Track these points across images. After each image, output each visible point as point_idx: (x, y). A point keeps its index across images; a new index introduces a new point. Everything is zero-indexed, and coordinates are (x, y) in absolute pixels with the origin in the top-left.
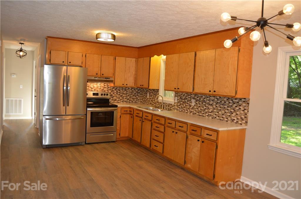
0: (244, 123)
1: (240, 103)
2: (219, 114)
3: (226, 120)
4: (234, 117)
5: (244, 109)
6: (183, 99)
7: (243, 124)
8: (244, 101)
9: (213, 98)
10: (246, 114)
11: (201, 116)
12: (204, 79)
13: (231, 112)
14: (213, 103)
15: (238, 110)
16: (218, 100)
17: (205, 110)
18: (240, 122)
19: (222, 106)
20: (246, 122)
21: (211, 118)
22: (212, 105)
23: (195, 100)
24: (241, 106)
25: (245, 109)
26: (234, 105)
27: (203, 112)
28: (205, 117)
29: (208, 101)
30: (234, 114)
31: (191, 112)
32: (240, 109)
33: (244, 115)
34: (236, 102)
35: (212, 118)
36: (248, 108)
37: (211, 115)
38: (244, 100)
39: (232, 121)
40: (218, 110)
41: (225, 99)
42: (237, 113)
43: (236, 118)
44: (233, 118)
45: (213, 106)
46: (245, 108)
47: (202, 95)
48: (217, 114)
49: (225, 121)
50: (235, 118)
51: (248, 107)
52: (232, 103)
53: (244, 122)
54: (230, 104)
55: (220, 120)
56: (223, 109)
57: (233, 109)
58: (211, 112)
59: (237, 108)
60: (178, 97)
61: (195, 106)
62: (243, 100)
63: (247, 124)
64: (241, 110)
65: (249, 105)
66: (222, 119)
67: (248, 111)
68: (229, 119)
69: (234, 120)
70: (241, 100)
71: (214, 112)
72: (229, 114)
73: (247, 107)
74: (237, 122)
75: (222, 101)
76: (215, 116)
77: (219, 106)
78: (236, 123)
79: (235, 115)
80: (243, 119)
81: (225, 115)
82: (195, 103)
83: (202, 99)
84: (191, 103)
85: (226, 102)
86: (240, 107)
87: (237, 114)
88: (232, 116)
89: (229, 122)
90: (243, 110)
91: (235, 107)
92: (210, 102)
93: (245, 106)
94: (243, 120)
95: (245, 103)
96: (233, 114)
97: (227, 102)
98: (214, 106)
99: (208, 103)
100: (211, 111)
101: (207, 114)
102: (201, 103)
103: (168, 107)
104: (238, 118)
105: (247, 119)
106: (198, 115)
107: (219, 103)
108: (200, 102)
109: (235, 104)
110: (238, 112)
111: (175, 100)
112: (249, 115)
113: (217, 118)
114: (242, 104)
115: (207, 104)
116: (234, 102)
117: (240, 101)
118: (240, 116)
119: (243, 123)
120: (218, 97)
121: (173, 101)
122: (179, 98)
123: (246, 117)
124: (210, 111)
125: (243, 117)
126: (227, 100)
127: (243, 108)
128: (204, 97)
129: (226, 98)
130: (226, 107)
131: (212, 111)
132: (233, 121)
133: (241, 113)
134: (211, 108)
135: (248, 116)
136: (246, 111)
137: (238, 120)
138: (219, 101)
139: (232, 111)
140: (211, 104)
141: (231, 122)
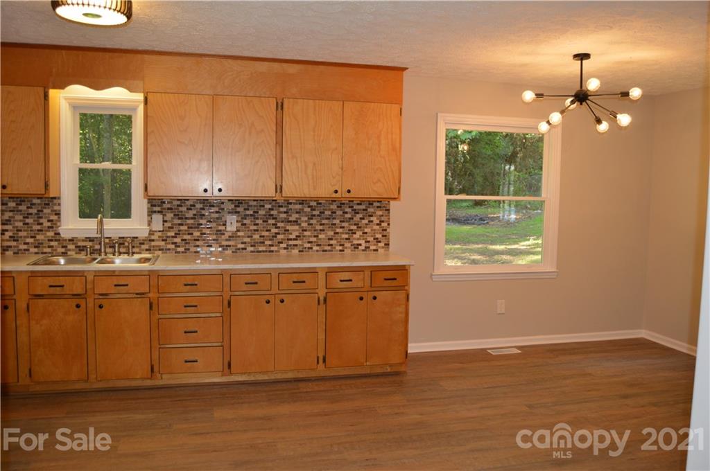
0: (383, 247)
1: (371, 210)
2: (320, 239)
3: (341, 248)
4: (358, 239)
5: (380, 221)
6: (186, 218)
7: (379, 250)
8: (378, 207)
9: (300, 206)
10: (386, 230)
11: (266, 251)
12: (314, 164)
13: (349, 230)
14: (300, 219)
15: (366, 224)
16: (314, 210)
17: (276, 237)
18: (373, 247)
19: (324, 221)
20: (387, 245)
21: (295, 251)
22: (296, 222)
23: (238, 216)
24: (372, 216)
25: (383, 222)
26: (357, 215)
27: (268, 243)
28: (279, 251)
29: (284, 216)
30: (359, 234)
31: (226, 247)
32: (372, 221)
33: (380, 233)
34: (360, 210)
35: (299, 251)
36: (389, 219)
37: (296, 245)
38: (378, 204)
39: (355, 248)
40: (315, 231)
41: (334, 207)
42: (366, 230)
43: (364, 241)
44: (356, 242)
45: (300, 224)
46: (383, 219)
47: (262, 203)
48: (314, 239)
49: (337, 251)
50: (362, 242)
51: (389, 216)
52: (350, 213)
53: (382, 244)
54: (348, 216)
55: (324, 251)
56: (329, 228)
57: (355, 225)
58: (294, 239)
59: (365, 221)
60: (164, 215)
61: (238, 231)
62: (376, 204)
63: (388, 248)
64: (374, 225)
65: (389, 213)
66: (328, 248)
67: (389, 224)
68: (348, 245)
69: (360, 245)
70: (372, 204)
71: (304, 236)
72: (347, 236)
73: (386, 216)
74: (366, 247)
75: (326, 210)
76: (309, 245)
77: (318, 221)
78: (363, 250)
79: (360, 236)
80: (379, 240)
81: (336, 239)
82: (239, 224)
83: (262, 212)
84: (225, 225)
85: (335, 213)
86: (372, 219)
87: (366, 233)
88: (354, 239)
89: (347, 251)
90: (378, 222)
91: (359, 219)
92: (291, 216)
93: (382, 216)
94: (380, 242)
95: (381, 210)
96: (355, 233)
97: (339, 213)
98: (304, 225)
99: (285, 218)
100: (295, 237)
101: (284, 245)
102: (259, 221)
103: (119, 248)
104: (368, 240)
105: (389, 239)
106: (252, 252)
107: (318, 215)
108: (258, 219)
109: (358, 213)
110: (366, 228)
111: (149, 225)
112: (393, 232)
113: (315, 248)
114: (375, 213)
115: (282, 222)
116: (355, 210)
117: (369, 207)
118: (372, 236)
119: (380, 247)
120: (314, 204)
121: (146, 227)
122: (169, 216)
123: (386, 236)
124: (293, 236)
125: (379, 236)
126: (338, 207)
127: (377, 219)
128: (268, 206)
129: (335, 203)
130: (337, 221)
131: (297, 236)
132: (358, 248)
133: (375, 230)
134: (294, 230)
135: (389, 233)
136: (384, 225)
137: (367, 245)
138: (316, 213)
139: (354, 227)
140: (295, 219)
141: (352, 251)
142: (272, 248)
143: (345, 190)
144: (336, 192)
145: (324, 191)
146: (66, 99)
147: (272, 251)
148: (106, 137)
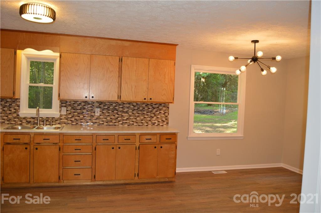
0: (165, 124)
1: (160, 107)
2: (138, 120)
3: (147, 124)
4: (155, 120)
5: (165, 113)
6: (77, 109)
9: (129, 105)
10: (167, 117)
11: (113, 125)
13: (151, 116)
14: (128, 111)
15: (158, 114)
17: (118, 119)
18: (161, 124)
19: (139, 112)
20: (168, 123)
21: (126, 125)
23: (101, 109)
24: (161, 110)
25: (166, 113)
26: (154, 110)
28: (119, 125)
29: (121, 109)
30: (155, 118)
31: (95, 123)
32: (161, 113)
33: (164, 118)
34: (156, 107)
35: (128, 125)
36: (169, 111)
37: (127, 123)
38: (164, 105)
39: (153, 124)
40: (135, 116)
41: (144, 106)
43: (157, 121)
44: (153, 122)
45: (128, 113)
47: (111, 103)
48: (134, 120)
49: (145, 125)
50: (156, 122)
51: (169, 110)
52: (151, 108)
53: (165, 123)
55: (139, 125)
56: (142, 115)
57: (153, 114)
58: (126, 120)
59: (158, 112)
60: (67, 108)
61: (100, 116)
63: (168, 125)
65: (169, 109)
66: (141, 124)
67: (168, 114)
68: (150, 123)
69: (155, 123)
70: (161, 105)
71: (130, 119)
72: (149, 119)
73: (167, 110)
74: (158, 124)
75: (140, 107)
76: (132, 123)
77: (137, 112)
78: (157, 125)
80: (164, 121)
81: (145, 120)
82: (101, 113)
83: (111, 107)
84: (94, 113)
85: (144, 108)
86: (161, 111)
87: (158, 118)
88: (153, 120)
89: (150, 126)
90: (164, 113)
91: (155, 112)
92: (124, 109)
93: (166, 110)
95: (165, 108)
96: (153, 118)
97: (146, 108)
98: (130, 113)
101: (121, 123)
102: (110, 112)
103: (46, 122)
104: (159, 121)
105: (168, 120)
106: (106, 125)
107: (137, 109)
108: (109, 110)
109: (155, 109)
110: (158, 115)
111: (60, 112)
112: (170, 117)
113: (135, 124)
114: (162, 109)
115: (121, 112)
116: (153, 107)
118: (161, 119)
119: (164, 124)
120: (135, 104)
121: (58, 113)
122: (69, 108)
123: (167, 119)
125: (164, 119)
126: (146, 106)
127: (163, 111)
128: (114, 105)
129: (144, 104)
130: (145, 112)
132: (154, 124)
133: (162, 116)
134: (126, 116)
135: (168, 118)
137: (159, 123)
138: (136, 108)
140: (126, 111)
141: (151, 126)
142: (116, 124)
143: (149, 98)
144: (145, 99)
145: (140, 99)
146: (24, 54)
147: (116, 125)
148: (42, 71)
